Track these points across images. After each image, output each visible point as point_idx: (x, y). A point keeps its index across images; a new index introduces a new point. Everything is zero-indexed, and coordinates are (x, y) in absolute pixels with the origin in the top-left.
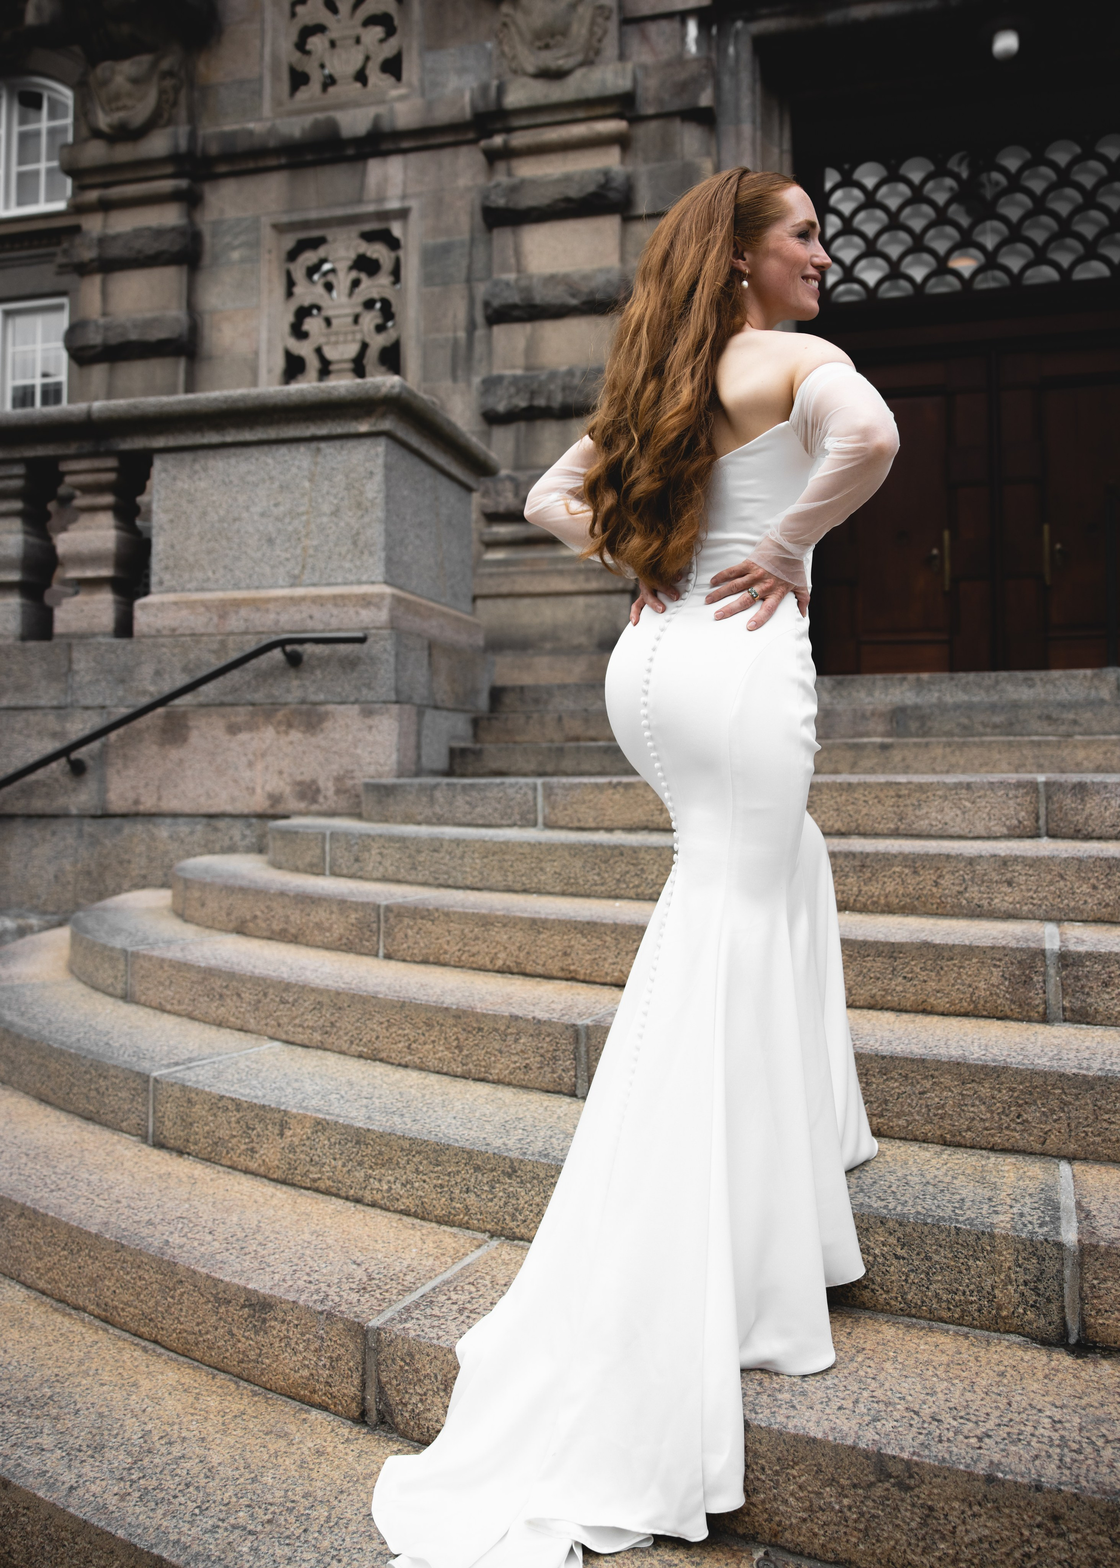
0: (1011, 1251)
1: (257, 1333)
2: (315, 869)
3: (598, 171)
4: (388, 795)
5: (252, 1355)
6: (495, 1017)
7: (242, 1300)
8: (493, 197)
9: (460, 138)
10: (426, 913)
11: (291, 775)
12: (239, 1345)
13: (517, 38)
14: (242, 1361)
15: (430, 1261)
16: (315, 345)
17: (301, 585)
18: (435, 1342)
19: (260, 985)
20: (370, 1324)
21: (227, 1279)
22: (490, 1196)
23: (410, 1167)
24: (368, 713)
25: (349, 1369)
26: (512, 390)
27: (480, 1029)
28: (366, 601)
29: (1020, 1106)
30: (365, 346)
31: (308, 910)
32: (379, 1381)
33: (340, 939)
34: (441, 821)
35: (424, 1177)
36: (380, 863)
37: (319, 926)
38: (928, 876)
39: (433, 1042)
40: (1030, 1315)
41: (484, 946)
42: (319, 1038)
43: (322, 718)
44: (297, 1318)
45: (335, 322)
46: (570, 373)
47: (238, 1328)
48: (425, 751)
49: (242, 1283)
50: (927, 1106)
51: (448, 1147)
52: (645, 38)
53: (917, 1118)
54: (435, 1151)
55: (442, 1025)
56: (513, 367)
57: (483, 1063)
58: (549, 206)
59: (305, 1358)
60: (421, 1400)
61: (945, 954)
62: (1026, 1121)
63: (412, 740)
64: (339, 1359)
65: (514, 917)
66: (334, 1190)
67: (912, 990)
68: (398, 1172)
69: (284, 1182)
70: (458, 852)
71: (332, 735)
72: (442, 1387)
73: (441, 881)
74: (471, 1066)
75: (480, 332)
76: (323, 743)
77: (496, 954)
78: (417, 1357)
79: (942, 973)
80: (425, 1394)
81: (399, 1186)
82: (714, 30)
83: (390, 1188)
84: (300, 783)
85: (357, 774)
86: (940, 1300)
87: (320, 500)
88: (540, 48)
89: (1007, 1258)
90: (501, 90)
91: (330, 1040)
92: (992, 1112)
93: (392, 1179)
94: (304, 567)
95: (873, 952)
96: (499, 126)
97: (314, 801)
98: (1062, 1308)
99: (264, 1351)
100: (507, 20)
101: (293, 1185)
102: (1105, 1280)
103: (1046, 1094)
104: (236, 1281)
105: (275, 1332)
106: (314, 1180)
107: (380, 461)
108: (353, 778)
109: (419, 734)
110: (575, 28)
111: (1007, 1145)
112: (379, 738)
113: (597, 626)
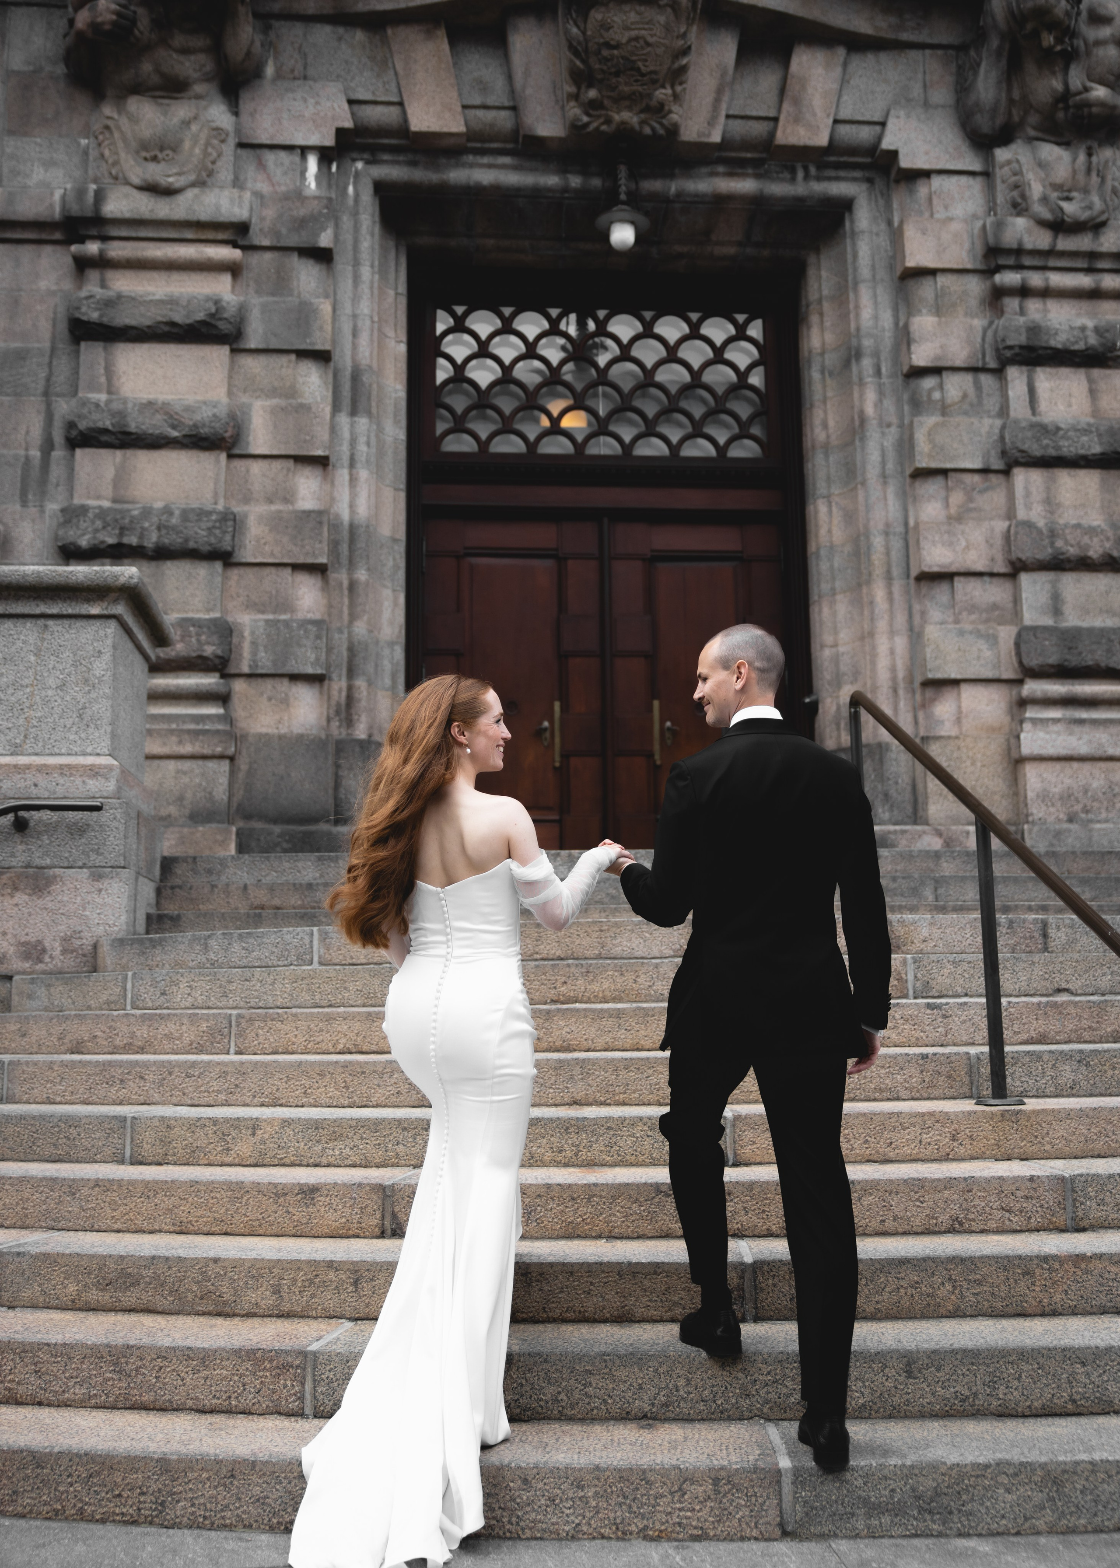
1: (307, 1207)
3: (208, 299)
5: (304, 1221)
7: (296, 1191)
8: (84, 309)
9: (44, 236)
11: (15, 936)
12: (294, 1217)
13: (120, 144)
14: (295, 1226)
17: (22, 754)
20: (385, 1184)
21: (284, 1182)
22: (412, 1145)
23: (358, 1136)
24: (97, 876)
25: (373, 1211)
26: (99, 524)
27: (363, 1073)
28: (94, 772)
31: (156, 1025)
32: (393, 1212)
33: (191, 1044)
35: (367, 1141)
39: (325, 1086)
42: (224, 1098)
43: (50, 881)
44: (337, 1191)
46: (167, 511)
47: (293, 1207)
48: (137, 913)
49: (294, 1183)
51: (383, 1120)
52: (261, 165)
54: (374, 1124)
56: (98, 497)
58: (149, 327)
59: (342, 1212)
63: (133, 903)
64: (367, 1206)
71: (60, 898)
75: (58, 453)
76: (50, 905)
82: (334, 168)
83: (342, 1152)
84: (25, 944)
85: (85, 934)
87: (45, 674)
88: (146, 159)
90: (100, 197)
91: (234, 1098)
93: (342, 1147)
94: (25, 737)
96: (94, 232)
97: (40, 960)
99: (313, 1216)
100: (110, 123)
105: (320, 1203)
107: (109, 642)
108: (80, 938)
109: (134, 898)
110: (187, 144)
112: (109, 900)
113: (189, 795)
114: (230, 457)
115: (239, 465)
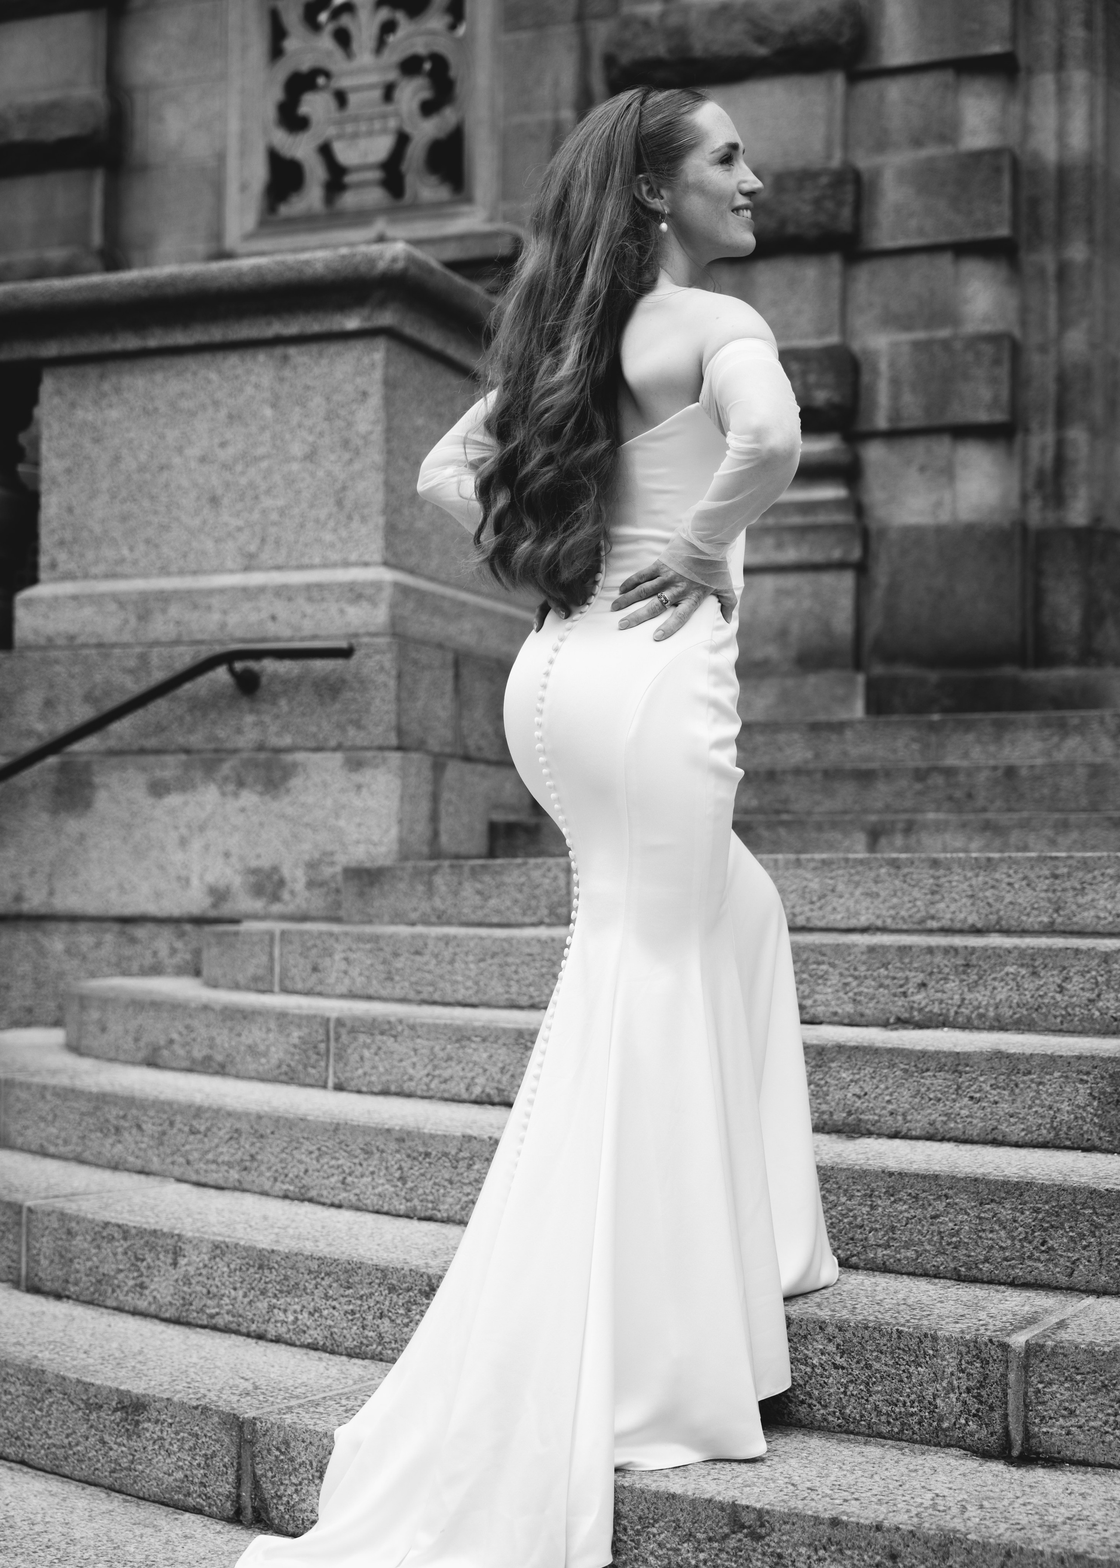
0: (954, 1355)
1: (129, 1438)
2: (261, 985)
4: (372, 884)
5: (125, 1463)
6: (445, 1138)
7: (114, 1404)
10: (386, 1027)
11: (242, 858)
12: (111, 1453)
14: (113, 1471)
15: (329, 1381)
16: (319, 141)
17: (258, 569)
18: (311, 1427)
19: (165, 1112)
20: (246, 1416)
21: (98, 1382)
22: (406, 1320)
23: (319, 1293)
24: (355, 765)
25: (224, 1466)
27: (428, 1154)
28: (355, 593)
29: (1045, 1230)
30: (403, 140)
31: (238, 1028)
32: (254, 1474)
33: (279, 1067)
34: (442, 919)
35: (334, 1303)
36: (346, 972)
37: (252, 1049)
38: (1051, 978)
39: (372, 1173)
40: (972, 1426)
41: (459, 1068)
42: (237, 1176)
43: (289, 771)
44: (172, 1417)
45: (353, 99)
47: (110, 1434)
48: (445, 824)
49: (114, 1385)
50: (940, 1233)
51: (360, 1265)
53: (928, 1247)
54: (346, 1271)
55: (383, 1151)
57: (430, 1198)
59: (179, 1459)
60: (296, 1491)
61: (1021, 1067)
62: (1051, 1248)
63: (425, 807)
64: (214, 1455)
65: (496, 1029)
66: (234, 1326)
67: (980, 1114)
68: (305, 1300)
69: (176, 1321)
70: (447, 954)
71: (302, 798)
72: (317, 1474)
73: (425, 996)
74: (416, 1202)
76: (289, 811)
77: (473, 1078)
78: (292, 1444)
79: (1017, 1091)
80: (300, 1484)
81: (306, 1315)
83: (297, 1319)
84: (255, 872)
85: (338, 856)
86: (879, 1413)
87: (288, 437)
89: (950, 1363)
91: (250, 1178)
92: (1013, 1238)
93: (298, 1308)
94: (263, 540)
95: (933, 1065)
97: (276, 898)
98: (1005, 1416)
99: (138, 1456)
101: (188, 1324)
102: (1050, 1383)
103: (1075, 1215)
104: (109, 1383)
105: (148, 1435)
106: (212, 1316)
107: (378, 374)
108: (332, 864)
109: (435, 798)
111: (1030, 1278)
112: (372, 803)
114: (855, 77)
115: (868, 89)
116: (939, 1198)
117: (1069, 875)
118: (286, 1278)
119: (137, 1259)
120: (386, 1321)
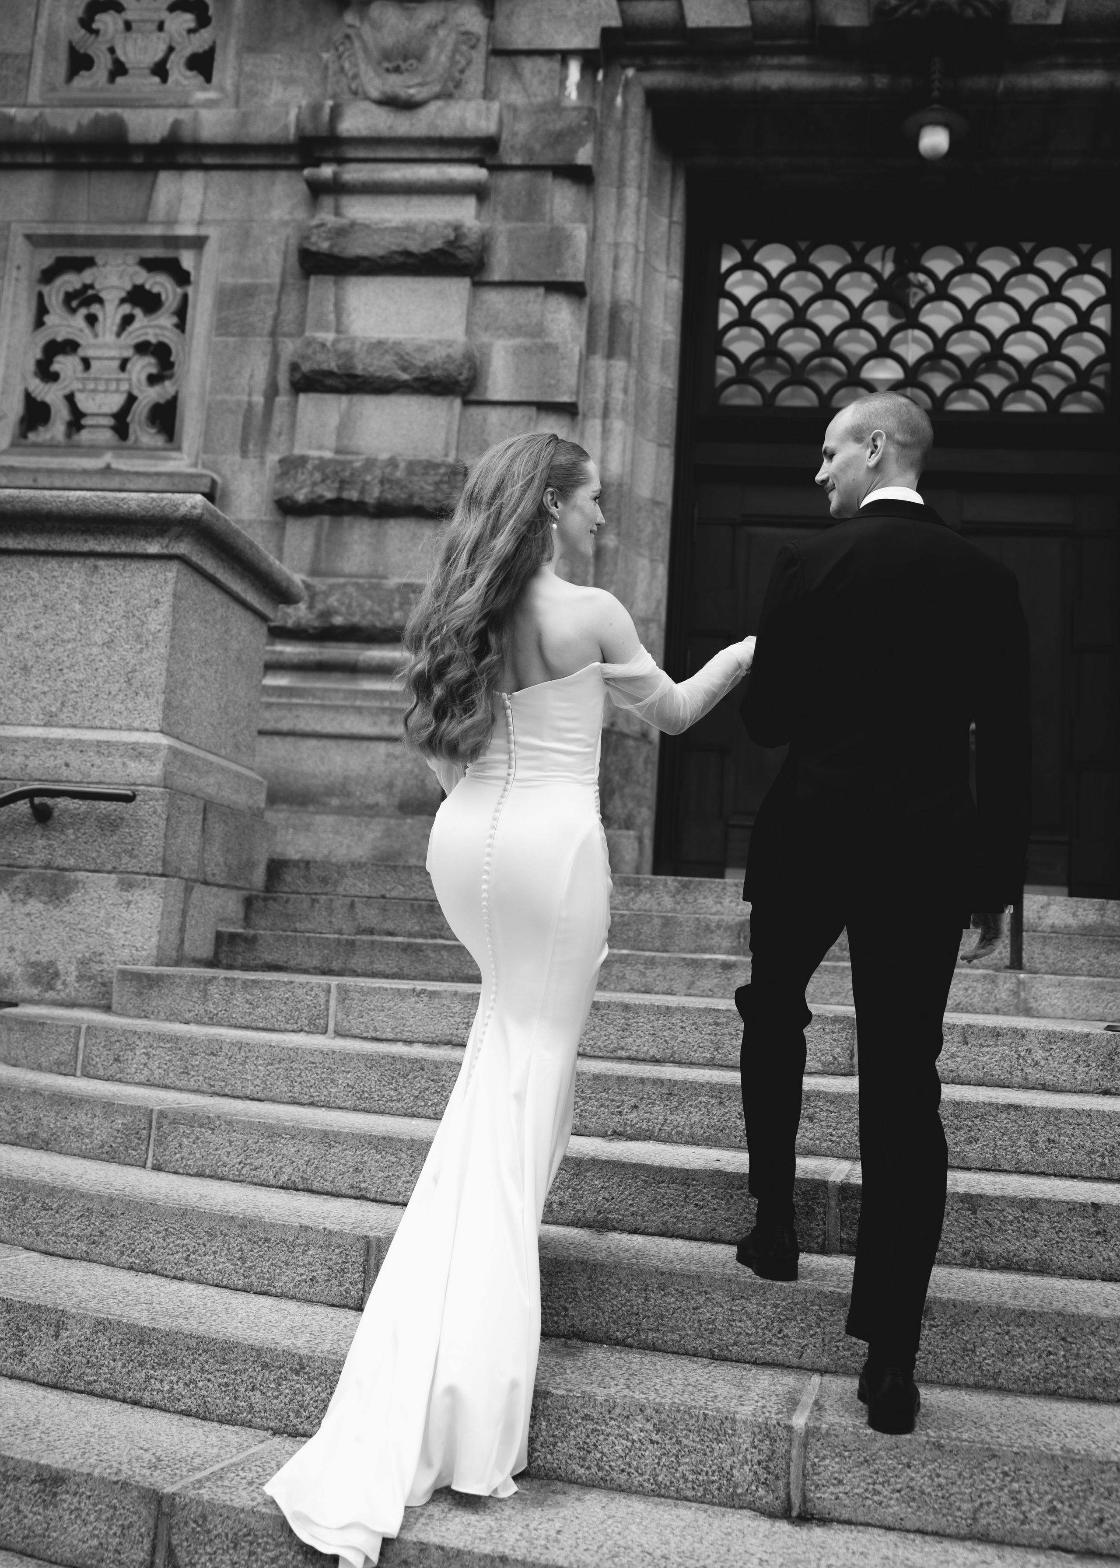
0: (749, 1434)
1: (45, 1507)
2: (63, 1068)
3: (448, 224)
4: (151, 987)
5: (39, 1530)
6: (284, 1227)
7: (33, 1476)
8: (314, 239)
9: (279, 161)
10: (206, 1121)
11: (24, 953)
12: (26, 1521)
13: (360, 55)
14: (27, 1537)
15: (216, 1450)
16: (67, 391)
17: (57, 726)
18: (228, 1503)
19: (18, 1189)
20: (165, 1491)
21: (18, 1456)
22: (276, 1393)
23: (196, 1366)
24: (126, 886)
25: (141, 1535)
26: (318, 476)
27: (267, 1240)
28: (137, 752)
29: (782, 1321)
30: (131, 399)
31: (65, 1112)
32: (170, 1544)
33: (102, 1147)
34: (213, 1021)
35: (209, 1376)
36: (145, 1065)
37: (77, 1131)
39: (215, 1253)
40: (761, 1492)
41: (269, 1158)
42: (85, 1249)
43: (71, 887)
44: (91, 1490)
45: (94, 364)
46: (393, 463)
47: (26, 1504)
48: (189, 934)
49: (34, 1459)
50: (699, 1321)
51: (237, 1345)
52: (517, 75)
53: (689, 1332)
54: (223, 1349)
55: (226, 1235)
56: (321, 448)
57: (267, 1276)
58: (382, 257)
59: (95, 1528)
60: (210, 1560)
61: (736, 1183)
62: (786, 1336)
63: (176, 921)
64: (131, 1525)
65: (304, 1129)
66: (110, 1393)
67: (702, 1217)
68: (182, 1372)
69: (54, 1386)
70: (240, 1057)
71: (80, 909)
72: (232, 1545)
73: (217, 1089)
74: (254, 1279)
75: (282, 399)
76: (68, 917)
77: (281, 1168)
78: (210, 1518)
79: (732, 1201)
80: (215, 1553)
81: (181, 1385)
82: (600, 76)
83: (172, 1388)
84: (34, 964)
85: (107, 957)
86: (686, 1480)
87: (91, 627)
88: (388, 70)
89: (744, 1440)
90: (336, 113)
91: (98, 1250)
92: (757, 1327)
93: (175, 1379)
94: (63, 704)
95: (667, 1178)
96: (329, 154)
97: (51, 987)
98: (788, 1484)
99: (52, 1524)
100: (351, 32)
101: (65, 1389)
102: (824, 1458)
103: (805, 1311)
104: (28, 1457)
105: (65, 1505)
106: (90, 1383)
107: (169, 589)
108: (101, 962)
109: (184, 913)
110: (433, 52)
111: (769, 1359)
112: (138, 916)
113: (399, 782)
114: (466, 403)
115: (476, 412)
116: (700, 1293)
117: (727, 1024)
118: (165, 1353)
119: (19, 1330)
120: (258, 1394)
